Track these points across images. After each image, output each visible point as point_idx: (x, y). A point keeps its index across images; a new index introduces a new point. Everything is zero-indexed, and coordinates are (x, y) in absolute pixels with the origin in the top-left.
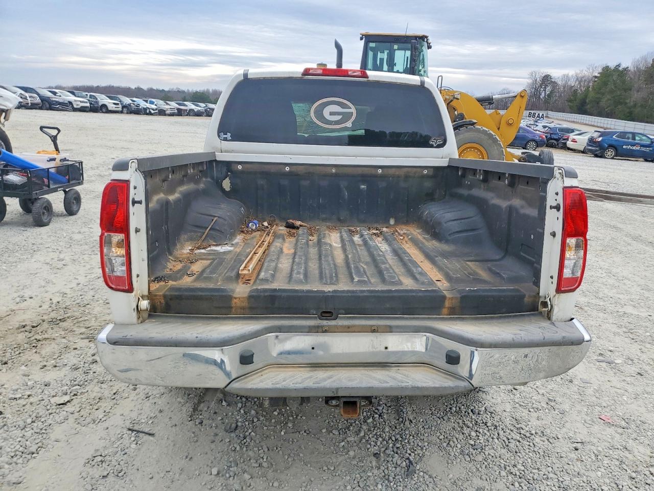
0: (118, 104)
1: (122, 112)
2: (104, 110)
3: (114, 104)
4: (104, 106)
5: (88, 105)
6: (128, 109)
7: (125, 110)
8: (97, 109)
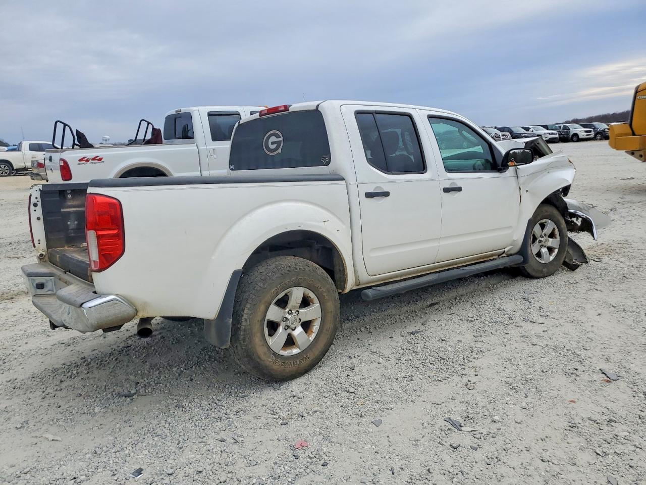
0: (590, 131)
1: (594, 139)
2: (575, 139)
3: (586, 132)
4: (576, 135)
5: (557, 136)
6: (602, 135)
7: (599, 137)
8: (568, 139)
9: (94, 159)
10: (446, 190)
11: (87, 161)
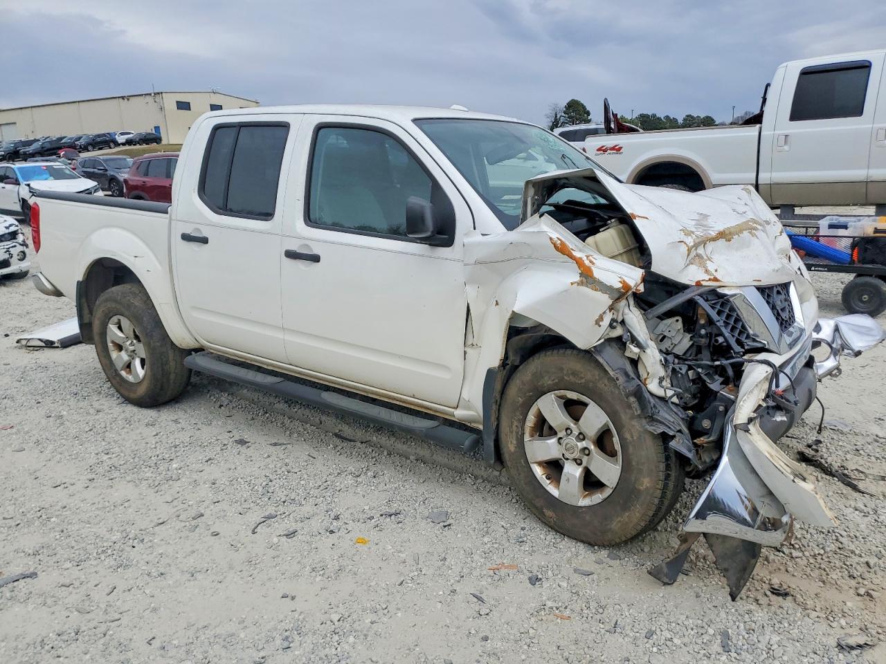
9: (613, 149)
10: (291, 255)
11: (605, 151)
